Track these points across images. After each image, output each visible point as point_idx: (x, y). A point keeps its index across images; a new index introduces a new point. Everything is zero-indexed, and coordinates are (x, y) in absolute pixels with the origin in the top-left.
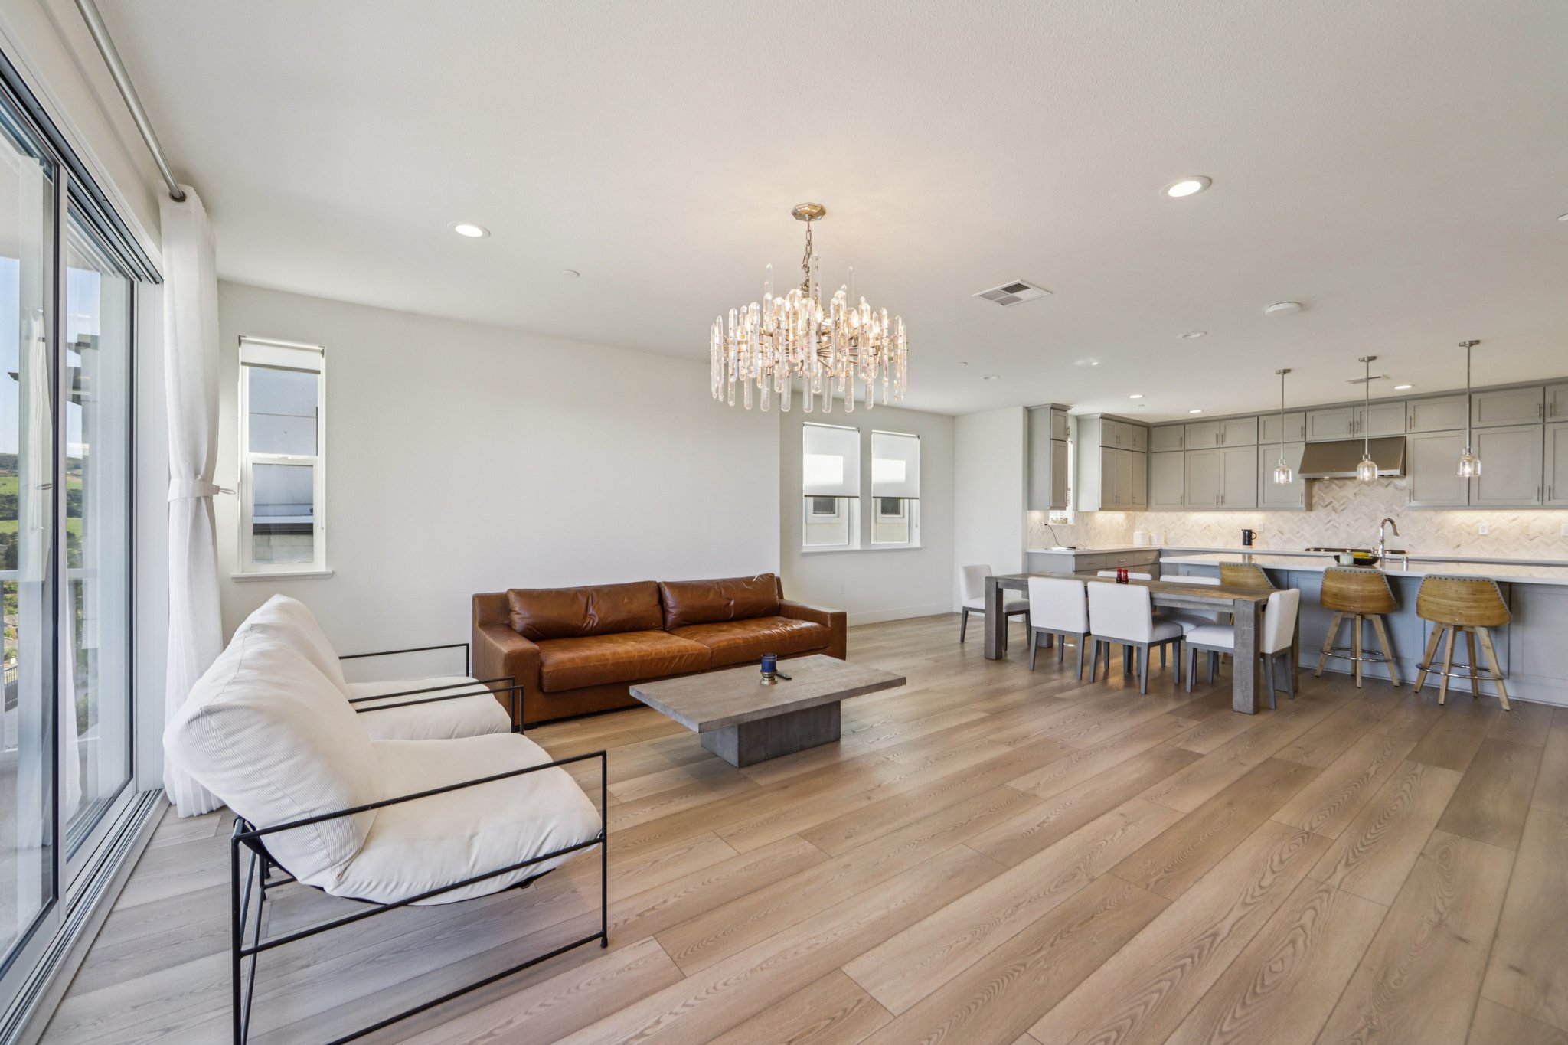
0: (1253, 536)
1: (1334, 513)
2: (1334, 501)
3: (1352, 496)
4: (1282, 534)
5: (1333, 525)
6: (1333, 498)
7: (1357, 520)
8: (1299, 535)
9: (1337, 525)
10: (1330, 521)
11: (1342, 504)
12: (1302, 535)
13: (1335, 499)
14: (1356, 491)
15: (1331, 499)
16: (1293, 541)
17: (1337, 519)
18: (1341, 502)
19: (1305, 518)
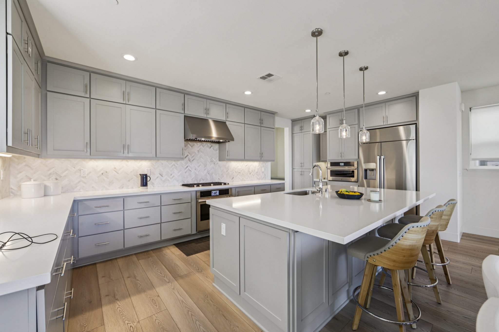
0: (148, 179)
1: (189, 162)
2: (189, 155)
3: (197, 152)
4: (162, 176)
5: (189, 169)
6: (189, 152)
7: (199, 166)
8: (172, 176)
9: (191, 170)
10: (187, 167)
11: (193, 157)
12: (174, 176)
13: (190, 154)
14: (198, 149)
15: (188, 154)
16: (168, 180)
17: (190, 166)
18: (193, 155)
19: (175, 165)
